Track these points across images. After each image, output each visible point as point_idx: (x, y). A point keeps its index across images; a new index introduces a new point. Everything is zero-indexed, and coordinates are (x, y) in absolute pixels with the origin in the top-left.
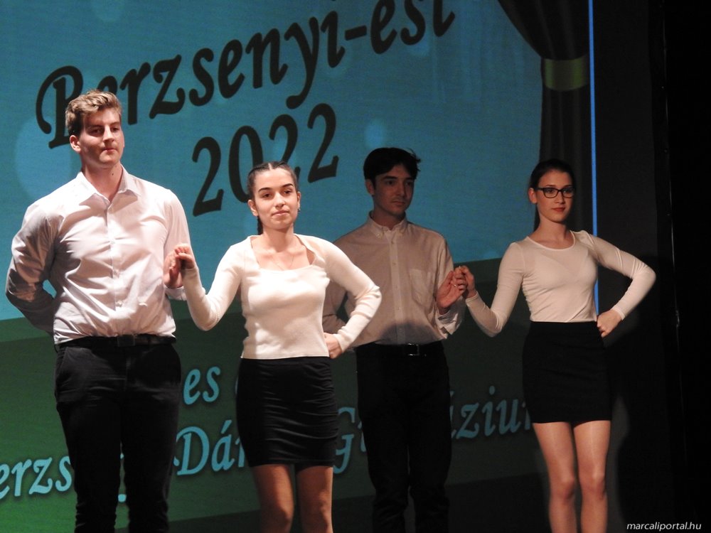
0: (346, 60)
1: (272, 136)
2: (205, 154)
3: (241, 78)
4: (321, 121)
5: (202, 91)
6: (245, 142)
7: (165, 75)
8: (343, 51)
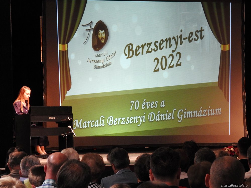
0: (183, 44)
1: (169, 58)
2: (156, 61)
3: (163, 47)
4: (178, 55)
5: (156, 49)
6: (164, 59)
7: (149, 45)
8: (183, 42)
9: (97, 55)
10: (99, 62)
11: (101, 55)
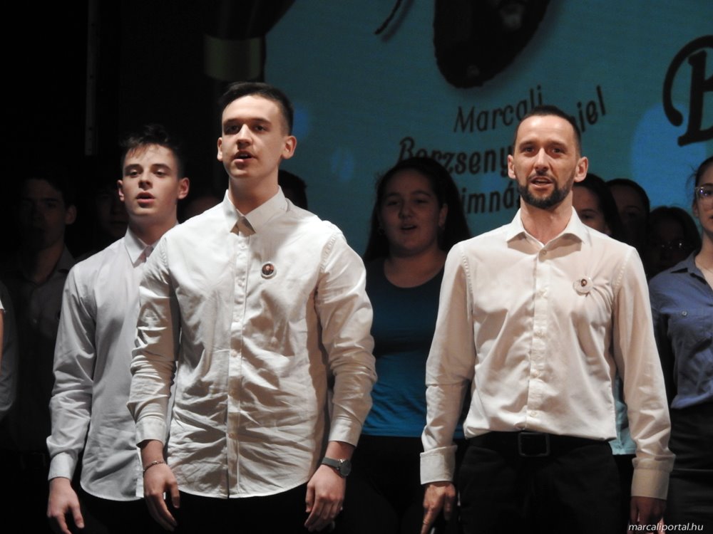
9: (466, 114)
10: (482, 164)
11: (499, 119)
